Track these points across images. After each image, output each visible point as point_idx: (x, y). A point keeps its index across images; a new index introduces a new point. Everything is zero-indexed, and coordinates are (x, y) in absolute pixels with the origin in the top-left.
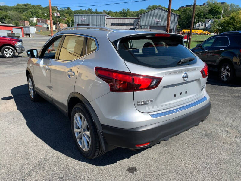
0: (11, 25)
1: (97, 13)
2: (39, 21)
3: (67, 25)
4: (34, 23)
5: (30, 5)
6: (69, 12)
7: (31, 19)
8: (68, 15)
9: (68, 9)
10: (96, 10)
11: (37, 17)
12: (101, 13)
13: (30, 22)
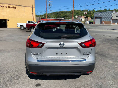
0: (67, 19)
1: (109, 11)
2: (78, 17)
3: (91, 18)
4: (76, 18)
5: (76, 10)
6: (94, 11)
7: (75, 16)
8: (93, 13)
9: (94, 10)
10: (109, 9)
11: (78, 15)
12: (112, 10)
13: (75, 17)
